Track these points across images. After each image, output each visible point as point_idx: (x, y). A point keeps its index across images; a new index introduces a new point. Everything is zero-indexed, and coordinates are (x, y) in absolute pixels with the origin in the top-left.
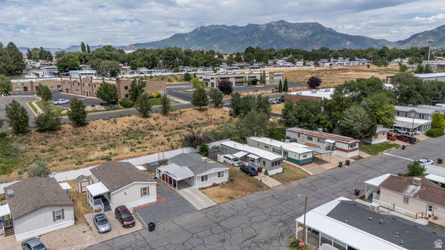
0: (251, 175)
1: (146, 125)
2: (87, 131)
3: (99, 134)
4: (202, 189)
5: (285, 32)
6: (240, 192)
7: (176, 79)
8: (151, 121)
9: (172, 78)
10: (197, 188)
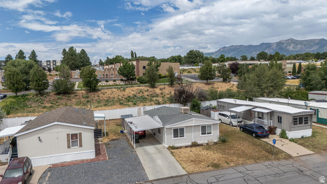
0: (258, 137)
1: (151, 93)
2: (96, 96)
3: (105, 98)
4: (173, 148)
5: (294, 48)
6: (235, 158)
7: (195, 71)
8: (157, 91)
9: (191, 71)
10: (167, 146)
